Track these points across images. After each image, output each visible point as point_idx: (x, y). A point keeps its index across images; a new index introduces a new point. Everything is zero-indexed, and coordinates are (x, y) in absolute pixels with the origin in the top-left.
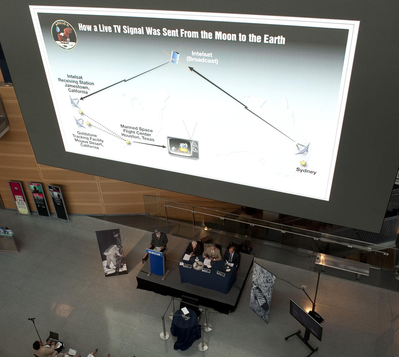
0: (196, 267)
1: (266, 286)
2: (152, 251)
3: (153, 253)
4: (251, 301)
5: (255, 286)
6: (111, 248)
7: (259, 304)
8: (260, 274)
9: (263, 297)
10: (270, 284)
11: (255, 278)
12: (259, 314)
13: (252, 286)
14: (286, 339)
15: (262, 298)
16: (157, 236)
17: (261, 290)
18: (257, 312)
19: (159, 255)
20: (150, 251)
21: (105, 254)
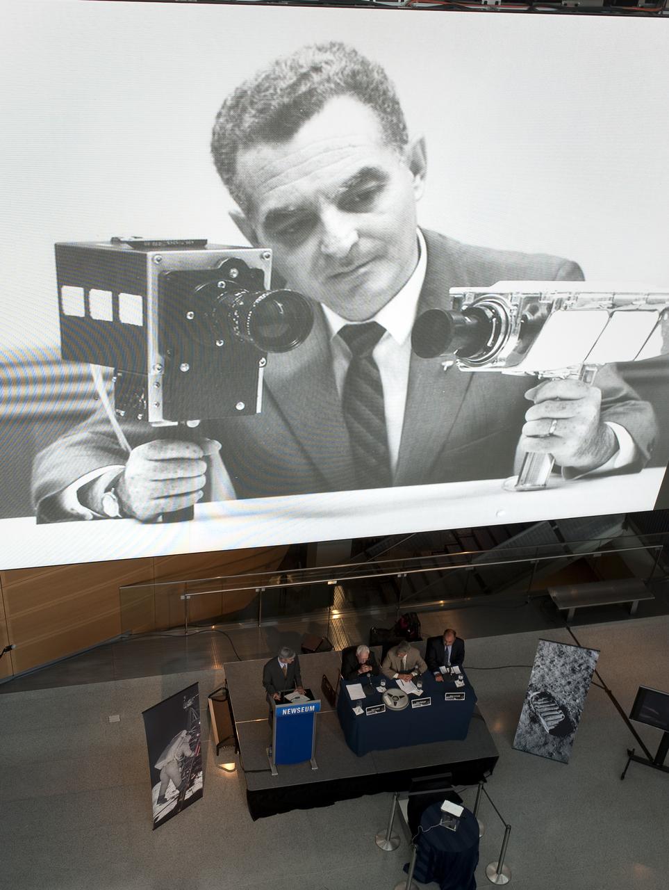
0: (395, 704)
1: (569, 683)
2: (293, 707)
3: (294, 711)
4: (519, 732)
5: (535, 693)
6: (175, 742)
7: (543, 730)
8: (552, 662)
9: (558, 710)
10: (579, 675)
11: (538, 676)
12: (543, 751)
13: (528, 695)
14: (623, 777)
15: (557, 713)
16: (282, 665)
17: (553, 694)
18: (536, 751)
19: (312, 708)
20: (285, 708)
21: (158, 766)
